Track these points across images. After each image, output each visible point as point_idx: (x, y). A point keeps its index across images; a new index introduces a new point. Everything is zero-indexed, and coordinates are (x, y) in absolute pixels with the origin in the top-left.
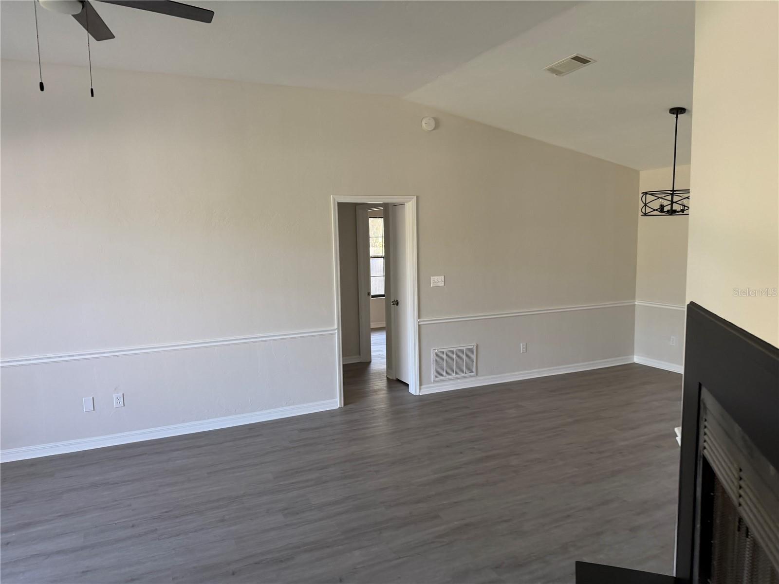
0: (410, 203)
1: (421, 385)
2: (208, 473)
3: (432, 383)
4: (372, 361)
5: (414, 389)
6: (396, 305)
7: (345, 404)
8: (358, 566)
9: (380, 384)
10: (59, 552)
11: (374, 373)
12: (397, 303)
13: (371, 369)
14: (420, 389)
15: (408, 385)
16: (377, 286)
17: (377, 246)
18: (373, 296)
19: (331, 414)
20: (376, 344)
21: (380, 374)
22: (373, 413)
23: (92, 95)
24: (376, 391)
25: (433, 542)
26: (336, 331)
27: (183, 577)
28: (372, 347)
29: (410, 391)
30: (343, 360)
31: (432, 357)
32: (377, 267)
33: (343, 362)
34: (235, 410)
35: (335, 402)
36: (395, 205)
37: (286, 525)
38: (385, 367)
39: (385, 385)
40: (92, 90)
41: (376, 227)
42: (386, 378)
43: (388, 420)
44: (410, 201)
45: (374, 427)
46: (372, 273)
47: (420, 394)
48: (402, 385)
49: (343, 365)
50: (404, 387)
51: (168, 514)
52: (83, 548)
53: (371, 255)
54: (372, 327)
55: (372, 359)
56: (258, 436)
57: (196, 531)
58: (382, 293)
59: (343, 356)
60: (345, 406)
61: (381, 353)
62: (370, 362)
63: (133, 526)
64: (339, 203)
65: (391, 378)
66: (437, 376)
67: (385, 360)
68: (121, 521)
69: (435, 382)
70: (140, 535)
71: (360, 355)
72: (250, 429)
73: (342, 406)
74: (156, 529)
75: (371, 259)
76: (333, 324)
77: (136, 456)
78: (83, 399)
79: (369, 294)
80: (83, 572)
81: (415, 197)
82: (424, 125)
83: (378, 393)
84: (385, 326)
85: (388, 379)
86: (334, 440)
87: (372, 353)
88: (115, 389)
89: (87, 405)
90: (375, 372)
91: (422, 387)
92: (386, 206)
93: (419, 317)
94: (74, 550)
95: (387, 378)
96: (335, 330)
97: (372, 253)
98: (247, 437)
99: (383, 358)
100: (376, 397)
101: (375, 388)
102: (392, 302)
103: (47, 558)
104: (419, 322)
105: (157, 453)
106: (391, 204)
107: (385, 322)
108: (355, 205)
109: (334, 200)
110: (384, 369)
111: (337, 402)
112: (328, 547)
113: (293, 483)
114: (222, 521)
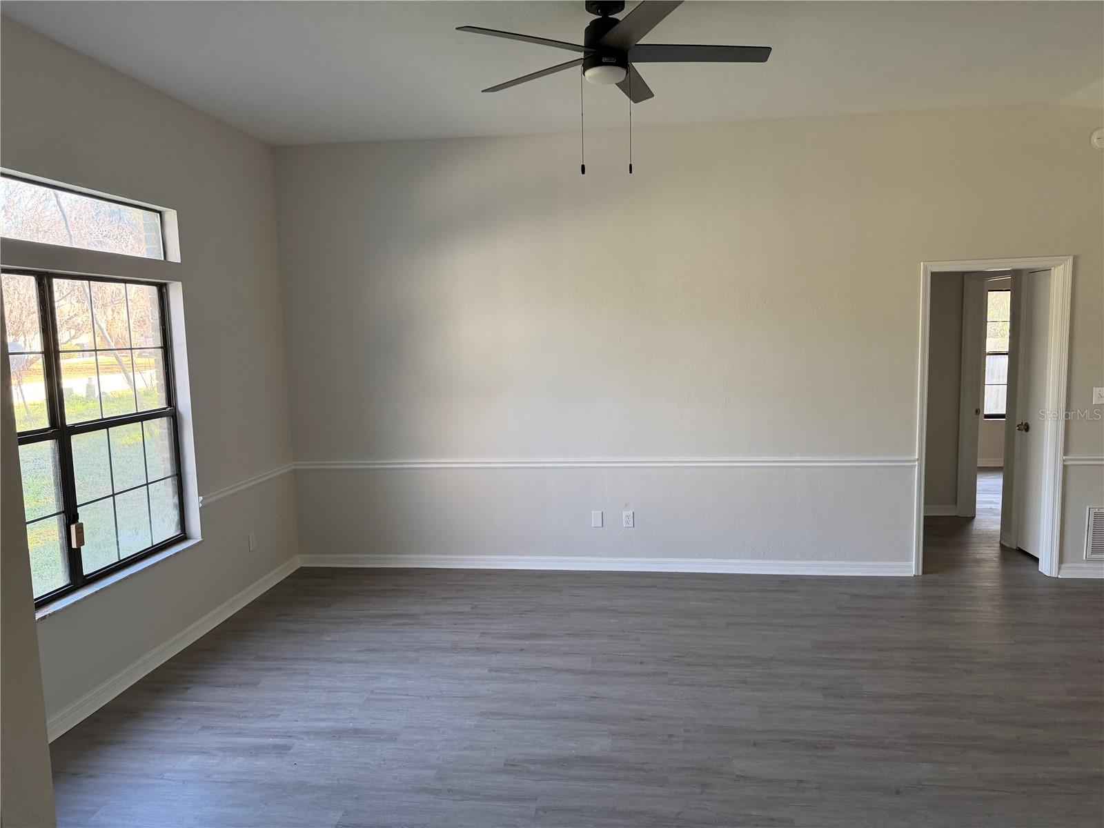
0: (1062, 266)
1: (1061, 561)
2: (728, 624)
3: (1082, 561)
4: (977, 517)
5: (1048, 566)
6: (1024, 431)
7: (924, 573)
8: (925, 783)
9: (987, 552)
10: (569, 671)
11: (979, 535)
12: (1027, 428)
13: (974, 528)
14: (1059, 568)
15: (1036, 560)
16: (995, 400)
17: (998, 336)
18: (987, 416)
19: (901, 582)
20: (985, 491)
21: (989, 537)
22: (970, 592)
23: (631, 172)
24: (978, 562)
25: (1051, 785)
26: (917, 463)
27: (696, 732)
28: (977, 495)
29: (1040, 570)
30: (925, 509)
31: (1087, 520)
32: (996, 371)
33: (925, 512)
34: (764, 554)
35: (910, 566)
36: (1033, 272)
37: (826, 708)
38: (998, 527)
39: (997, 555)
40: (631, 166)
41: (999, 305)
42: (998, 545)
43: (994, 605)
44: (1060, 265)
45: (970, 611)
46: (988, 379)
47: (1059, 577)
48: (1025, 558)
49: (925, 517)
50: (1030, 562)
51: (680, 659)
52: (591, 673)
53: (987, 351)
54: (979, 465)
55: (977, 513)
56: (795, 591)
57: (711, 686)
58: (1003, 411)
59: (925, 503)
60: (925, 576)
61: (993, 506)
62: (975, 517)
63: (641, 663)
64: (934, 275)
65: (1007, 546)
66: (1093, 552)
67: (1000, 517)
68: (629, 654)
69: (1088, 561)
70: (649, 674)
71: (956, 505)
72: (783, 582)
73: (920, 573)
74: (667, 673)
75: (987, 357)
76: (912, 453)
77: (645, 587)
78: (593, 513)
79: (978, 412)
80: (591, 697)
81: (1071, 259)
82: (1095, 140)
83: (983, 565)
84: (1002, 465)
85: (1002, 546)
86: (902, 617)
87: (977, 505)
88: (626, 506)
89: (596, 520)
90: (980, 533)
91: (1063, 566)
92: (1016, 274)
93: (1066, 452)
94: (583, 672)
95: (1001, 544)
96: (914, 461)
97: (990, 345)
98: (777, 591)
99: (997, 514)
100: (980, 570)
101: (978, 557)
102: (1018, 426)
103: (556, 674)
104: (1064, 461)
105: (667, 588)
106: (1026, 270)
107: (1003, 459)
108: (962, 275)
109: (926, 268)
110: (997, 531)
111: (911, 567)
112: (883, 748)
113: (838, 659)
114: (744, 682)
